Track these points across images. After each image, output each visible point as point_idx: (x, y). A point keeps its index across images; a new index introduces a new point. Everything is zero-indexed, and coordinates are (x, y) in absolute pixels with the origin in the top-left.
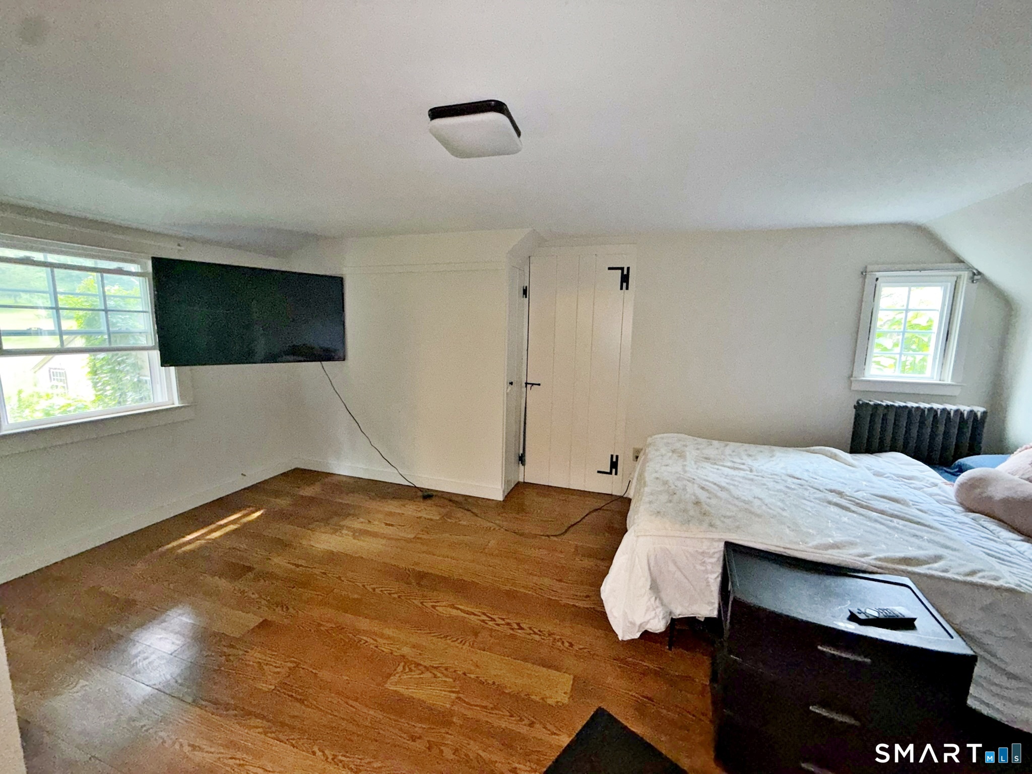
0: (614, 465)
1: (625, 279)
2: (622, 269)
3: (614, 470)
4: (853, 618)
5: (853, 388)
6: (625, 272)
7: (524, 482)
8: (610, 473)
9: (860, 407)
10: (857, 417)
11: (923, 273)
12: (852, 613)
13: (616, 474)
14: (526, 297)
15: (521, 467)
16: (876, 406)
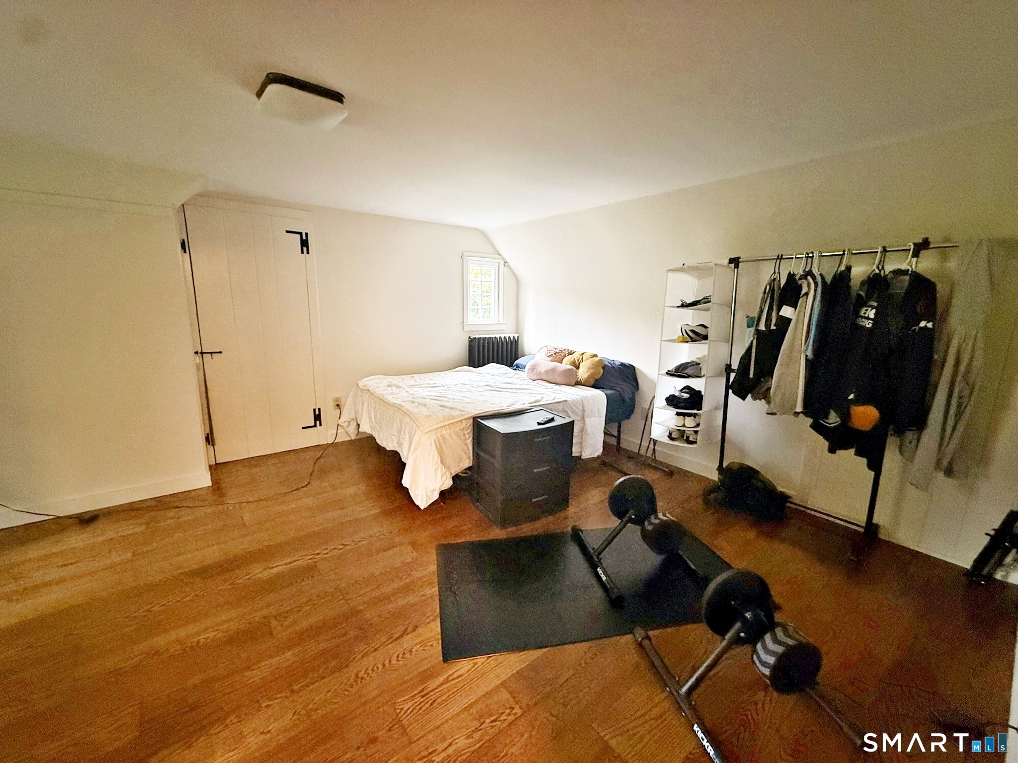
0: (317, 417)
1: (304, 243)
2: (301, 234)
3: (318, 423)
4: (539, 424)
5: (465, 330)
6: (304, 237)
7: (216, 464)
8: (315, 426)
9: (472, 341)
10: (470, 346)
11: (487, 260)
12: (538, 423)
13: (320, 425)
14: (185, 252)
15: (211, 448)
16: (479, 339)
